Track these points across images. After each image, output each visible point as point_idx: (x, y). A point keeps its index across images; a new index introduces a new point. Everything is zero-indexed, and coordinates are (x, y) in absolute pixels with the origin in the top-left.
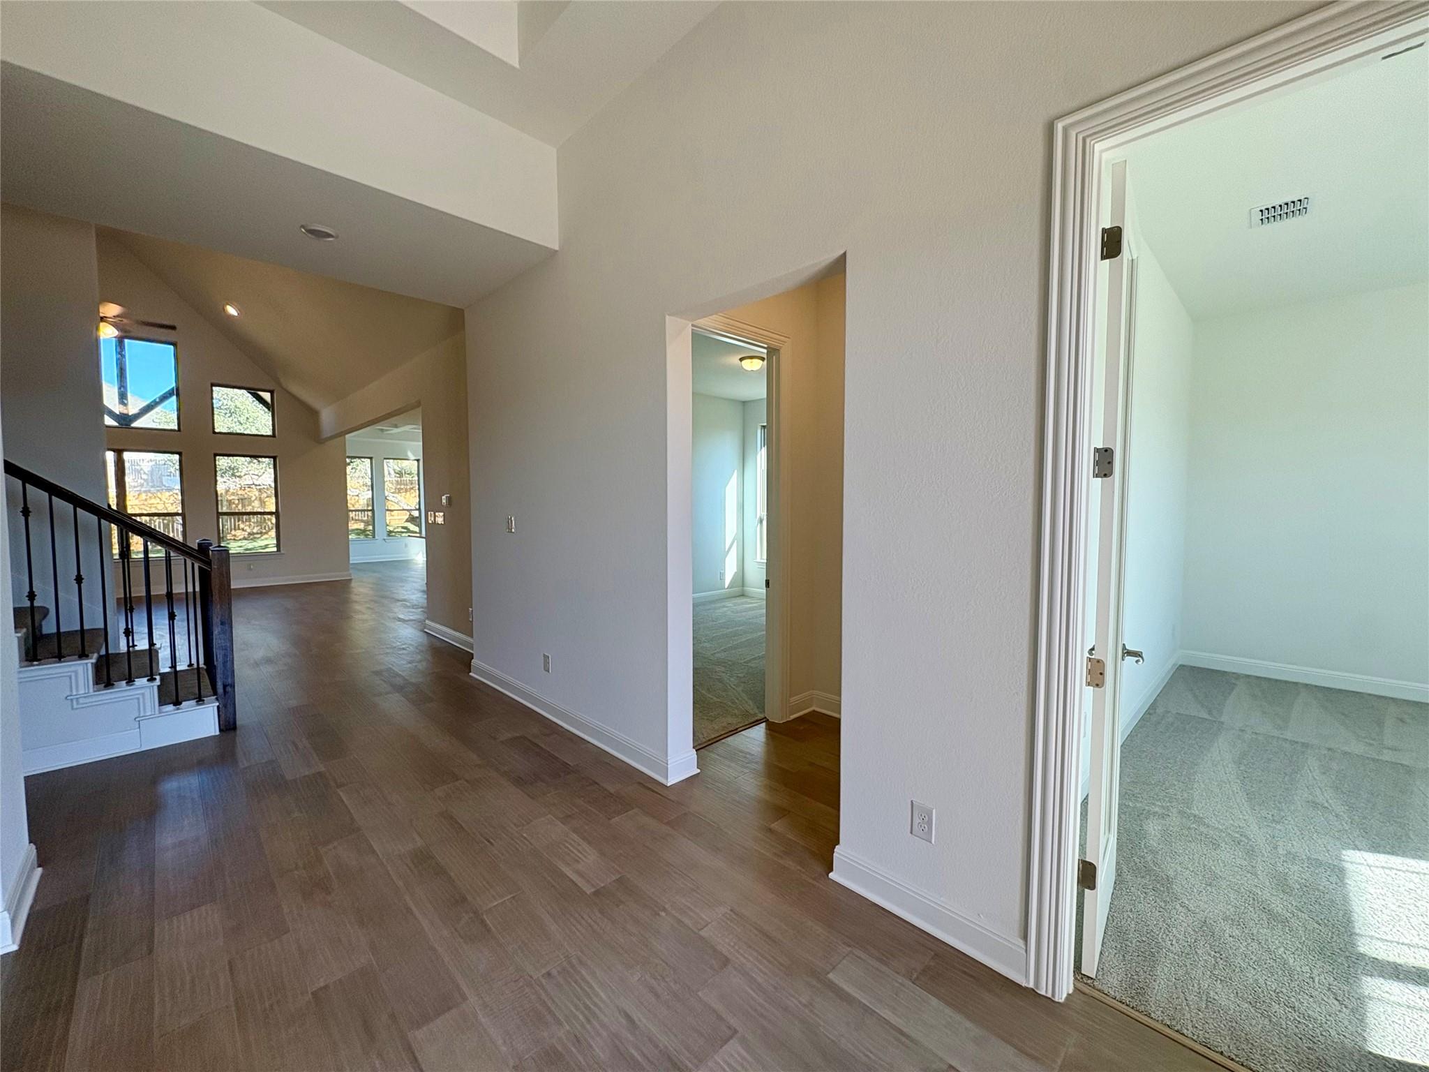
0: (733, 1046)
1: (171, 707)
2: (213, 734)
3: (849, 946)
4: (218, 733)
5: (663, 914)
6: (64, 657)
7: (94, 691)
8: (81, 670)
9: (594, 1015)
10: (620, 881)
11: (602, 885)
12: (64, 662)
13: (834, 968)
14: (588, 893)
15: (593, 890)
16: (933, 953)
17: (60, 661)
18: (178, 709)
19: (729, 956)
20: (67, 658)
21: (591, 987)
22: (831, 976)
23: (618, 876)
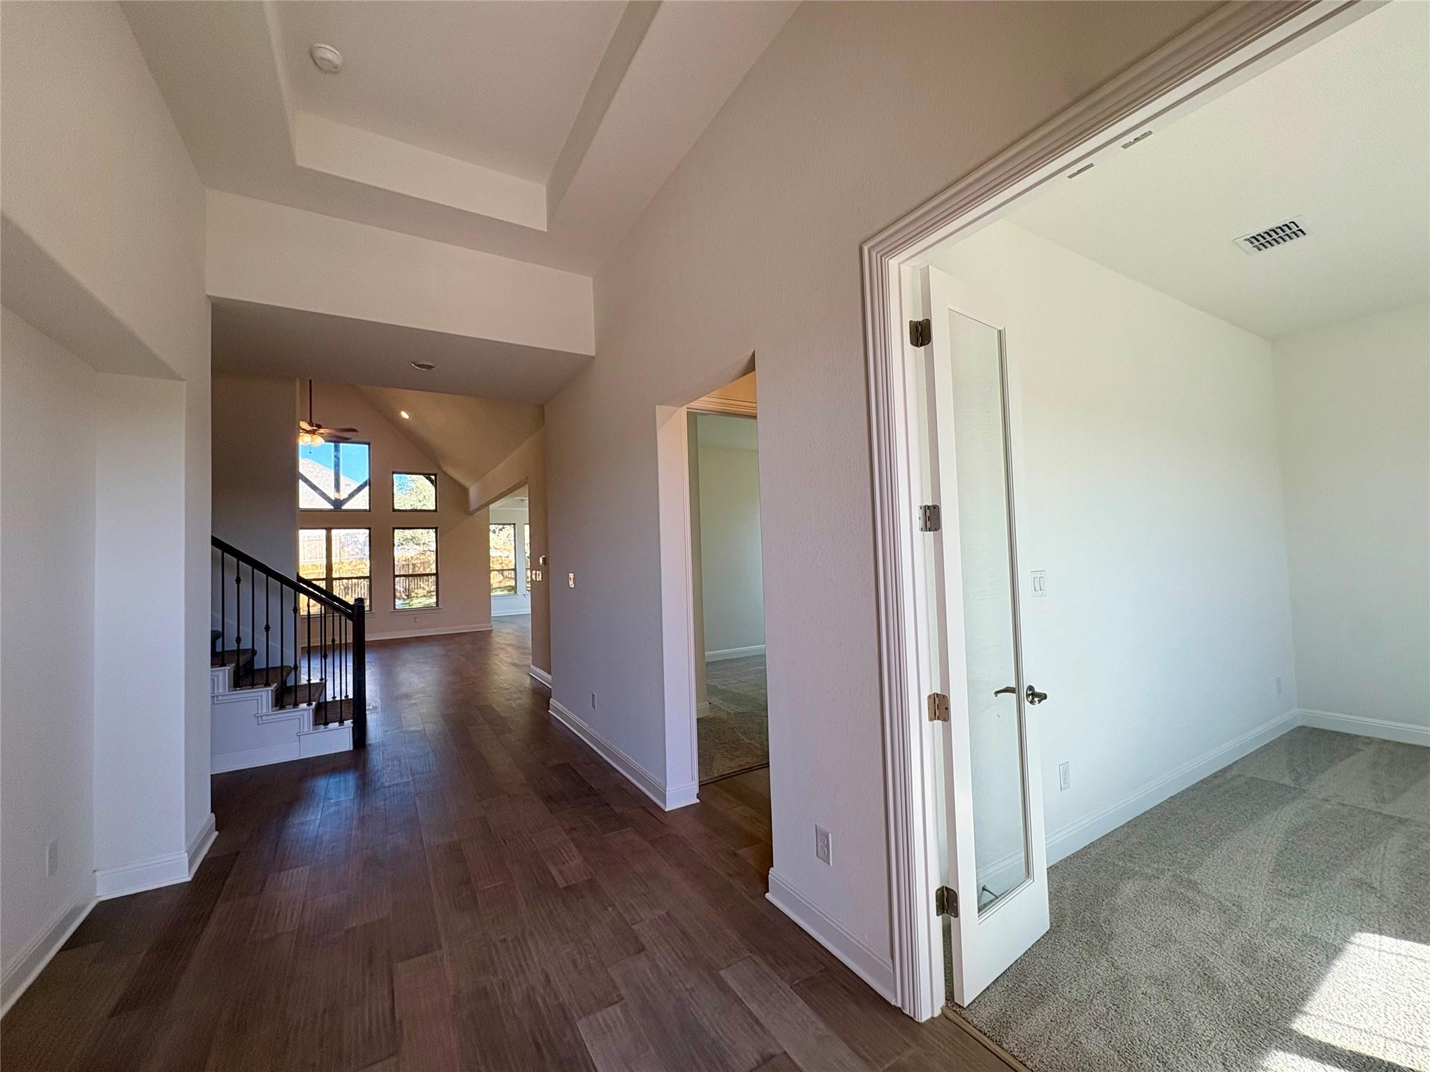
0: (616, 1010)
1: (322, 727)
2: (348, 749)
3: (751, 952)
4: (352, 749)
5: (610, 909)
6: (256, 685)
7: (273, 711)
8: (265, 695)
9: (524, 972)
10: (590, 881)
11: (574, 882)
12: (256, 688)
13: (728, 966)
14: (560, 887)
15: (565, 885)
16: (823, 967)
17: (253, 688)
18: (326, 728)
19: (647, 946)
20: (257, 686)
21: (530, 952)
22: (722, 973)
23: (590, 877)
